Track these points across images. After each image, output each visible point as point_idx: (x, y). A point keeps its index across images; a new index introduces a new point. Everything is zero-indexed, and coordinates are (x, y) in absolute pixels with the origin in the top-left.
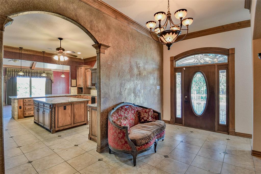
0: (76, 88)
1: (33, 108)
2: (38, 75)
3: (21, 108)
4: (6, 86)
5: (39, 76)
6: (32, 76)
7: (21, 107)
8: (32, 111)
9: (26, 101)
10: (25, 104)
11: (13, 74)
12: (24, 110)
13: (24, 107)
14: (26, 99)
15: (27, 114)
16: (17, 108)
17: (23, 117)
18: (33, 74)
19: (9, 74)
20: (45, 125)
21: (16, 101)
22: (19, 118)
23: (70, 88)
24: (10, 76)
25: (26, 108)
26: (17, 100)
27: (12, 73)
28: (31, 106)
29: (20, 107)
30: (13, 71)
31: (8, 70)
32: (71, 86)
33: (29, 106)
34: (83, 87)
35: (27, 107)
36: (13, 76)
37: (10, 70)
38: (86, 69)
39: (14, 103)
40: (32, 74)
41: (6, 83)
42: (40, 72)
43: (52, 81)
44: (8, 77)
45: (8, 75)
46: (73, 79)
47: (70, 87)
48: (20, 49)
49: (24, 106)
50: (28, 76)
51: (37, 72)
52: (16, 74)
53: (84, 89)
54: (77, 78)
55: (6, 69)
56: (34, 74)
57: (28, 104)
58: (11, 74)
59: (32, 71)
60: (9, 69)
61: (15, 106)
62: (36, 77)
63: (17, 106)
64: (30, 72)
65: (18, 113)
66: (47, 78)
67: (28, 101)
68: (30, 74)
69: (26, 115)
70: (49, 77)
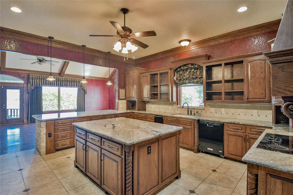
0: (125, 101)
1: (69, 135)
2: (69, 84)
3: (51, 136)
4: (28, 98)
5: (70, 86)
6: (61, 85)
7: (51, 133)
8: (68, 140)
9: (58, 123)
10: (58, 128)
11: (38, 82)
12: (56, 140)
13: (56, 134)
14: (58, 121)
15: (60, 145)
16: (44, 136)
17: (54, 151)
18: (62, 82)
19: (32, 81)
20: (104, 184)
21: (43, 125)
22: (48, 152)
23: (117, 102)
24: (34, 84)
25: (58, 136)
26: (45, 122)
27: (37, 80)
28: (66, 132)
29: (49, 134)
30: (37, 78)
31: (31, 77)
32: (119, 99)
33: (63, 132)
34: (137, 100)
35: (61, 134)
36: (37, 85)
37: (33, 77)
38: (141, 73)
39: (41, 127)
40: (60, 82)
41: (29, 93)
42: (71, 80)
43: (85, 91)
44: (31, 86)
45: (31, 84)
46: (122, 88)
47: (117, 100)
48: (49, 41)
49: (55, 132)
50: (57, 85)
51: (67, 80)
52: (42, 82)
53: (138, 103)
54: (127, 87)
55: (29, 76)
56: (64, 82)
57: (62, 129)
58: (35, 82)
59: (61, 79)
60: (32, 75)
61: (42, 133)
62: (66, 86)
63: (45, 132)
64: (58, 80)
65: (46, 145)
66: (79, 88)
67: (62, 123)
68: (58, 82)
69: (58, 147)
70: (82, 86)
